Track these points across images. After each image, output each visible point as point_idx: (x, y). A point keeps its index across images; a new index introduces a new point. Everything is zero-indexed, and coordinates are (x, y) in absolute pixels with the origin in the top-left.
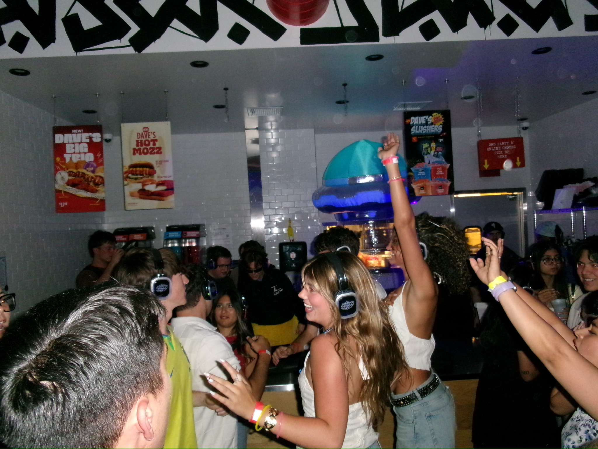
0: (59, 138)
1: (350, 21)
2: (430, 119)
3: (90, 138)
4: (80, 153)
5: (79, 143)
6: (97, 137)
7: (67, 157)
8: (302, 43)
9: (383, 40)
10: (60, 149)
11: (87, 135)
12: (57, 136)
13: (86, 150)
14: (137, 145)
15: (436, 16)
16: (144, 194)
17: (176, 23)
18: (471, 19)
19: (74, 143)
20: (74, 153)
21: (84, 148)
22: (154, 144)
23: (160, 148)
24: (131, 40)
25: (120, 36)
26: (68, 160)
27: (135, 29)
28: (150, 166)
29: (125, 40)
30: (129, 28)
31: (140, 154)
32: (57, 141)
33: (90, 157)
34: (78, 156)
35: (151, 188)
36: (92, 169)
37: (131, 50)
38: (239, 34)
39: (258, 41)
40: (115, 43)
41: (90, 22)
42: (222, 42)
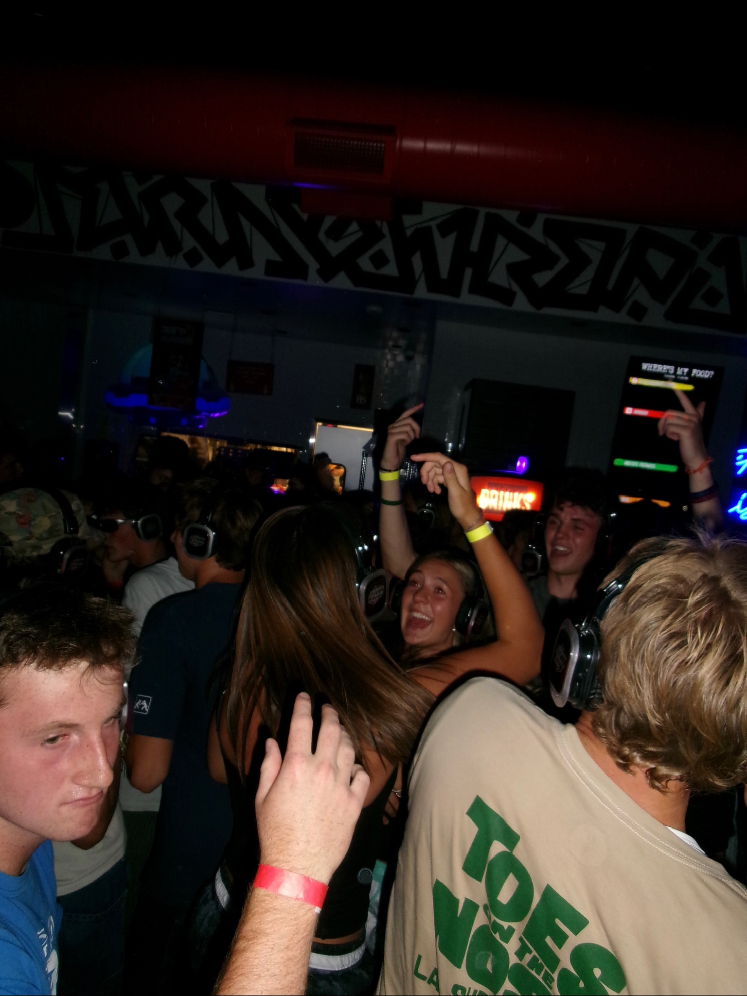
1: (48, 229)
2: (183, 330)
9: (78, 253)
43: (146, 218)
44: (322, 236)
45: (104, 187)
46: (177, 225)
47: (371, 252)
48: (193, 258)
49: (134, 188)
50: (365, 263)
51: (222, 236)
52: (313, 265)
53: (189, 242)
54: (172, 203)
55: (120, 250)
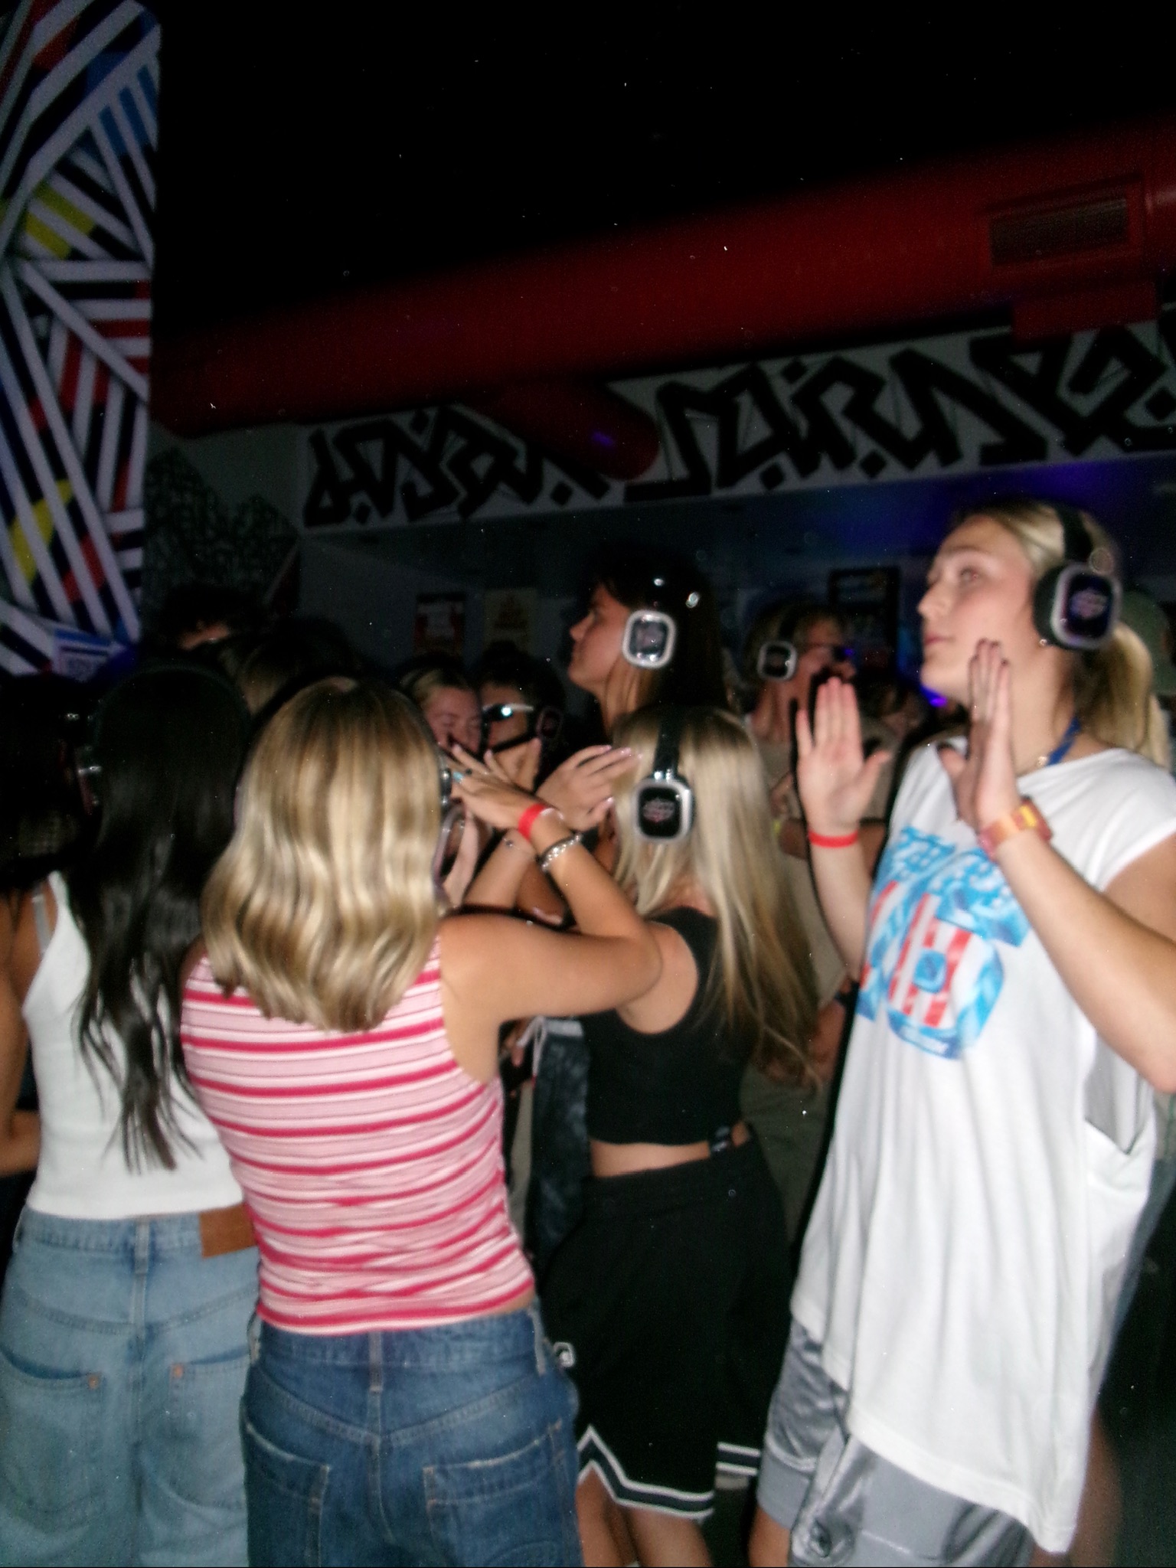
0: (423, 609)
1: (680, 471)
2: (869, 581)
3: (453, 609)
4: (441, 627)
5: (441, 615)
6: (459, 608)
7: (428, 631)
8: (627, 501)
9: (718, 493)
10: (422, 622)
11: (450, 605)
12: (421, 606)
13: (448, 623)
14: (500, 618)
15: (783, 461)
17: (503, 487)
18: (826, 463)
19: (436, 615)
20: (436, 626)
21: (446, 620)
22: (518, 617)
23: (524, 622)
24: (458, 507)
25: (449, 503)
26: (428, 635)
27: (463, 493)
29: (454, 507)
30: (456, 494)
31: (502, 629)
32: (421, 613)
33: (449, 632)
34: (439, 630)
37: (456, 518)
38: (561, 494)
39: (581, 500)
40: (444, 510)
41: (424, 489)
42: (545, 504)
43: (803, 425)
44: (1063, 392)
45: (745, 401)
46: (846, 427)
47: (1148, 395)
48: (873, 465)
49: (784, 392)
50: (1139, 415)
51: (910, 426)
52: (1053, 436)
53: (864, 445)
54: (837, 398)
55: (773, 477)
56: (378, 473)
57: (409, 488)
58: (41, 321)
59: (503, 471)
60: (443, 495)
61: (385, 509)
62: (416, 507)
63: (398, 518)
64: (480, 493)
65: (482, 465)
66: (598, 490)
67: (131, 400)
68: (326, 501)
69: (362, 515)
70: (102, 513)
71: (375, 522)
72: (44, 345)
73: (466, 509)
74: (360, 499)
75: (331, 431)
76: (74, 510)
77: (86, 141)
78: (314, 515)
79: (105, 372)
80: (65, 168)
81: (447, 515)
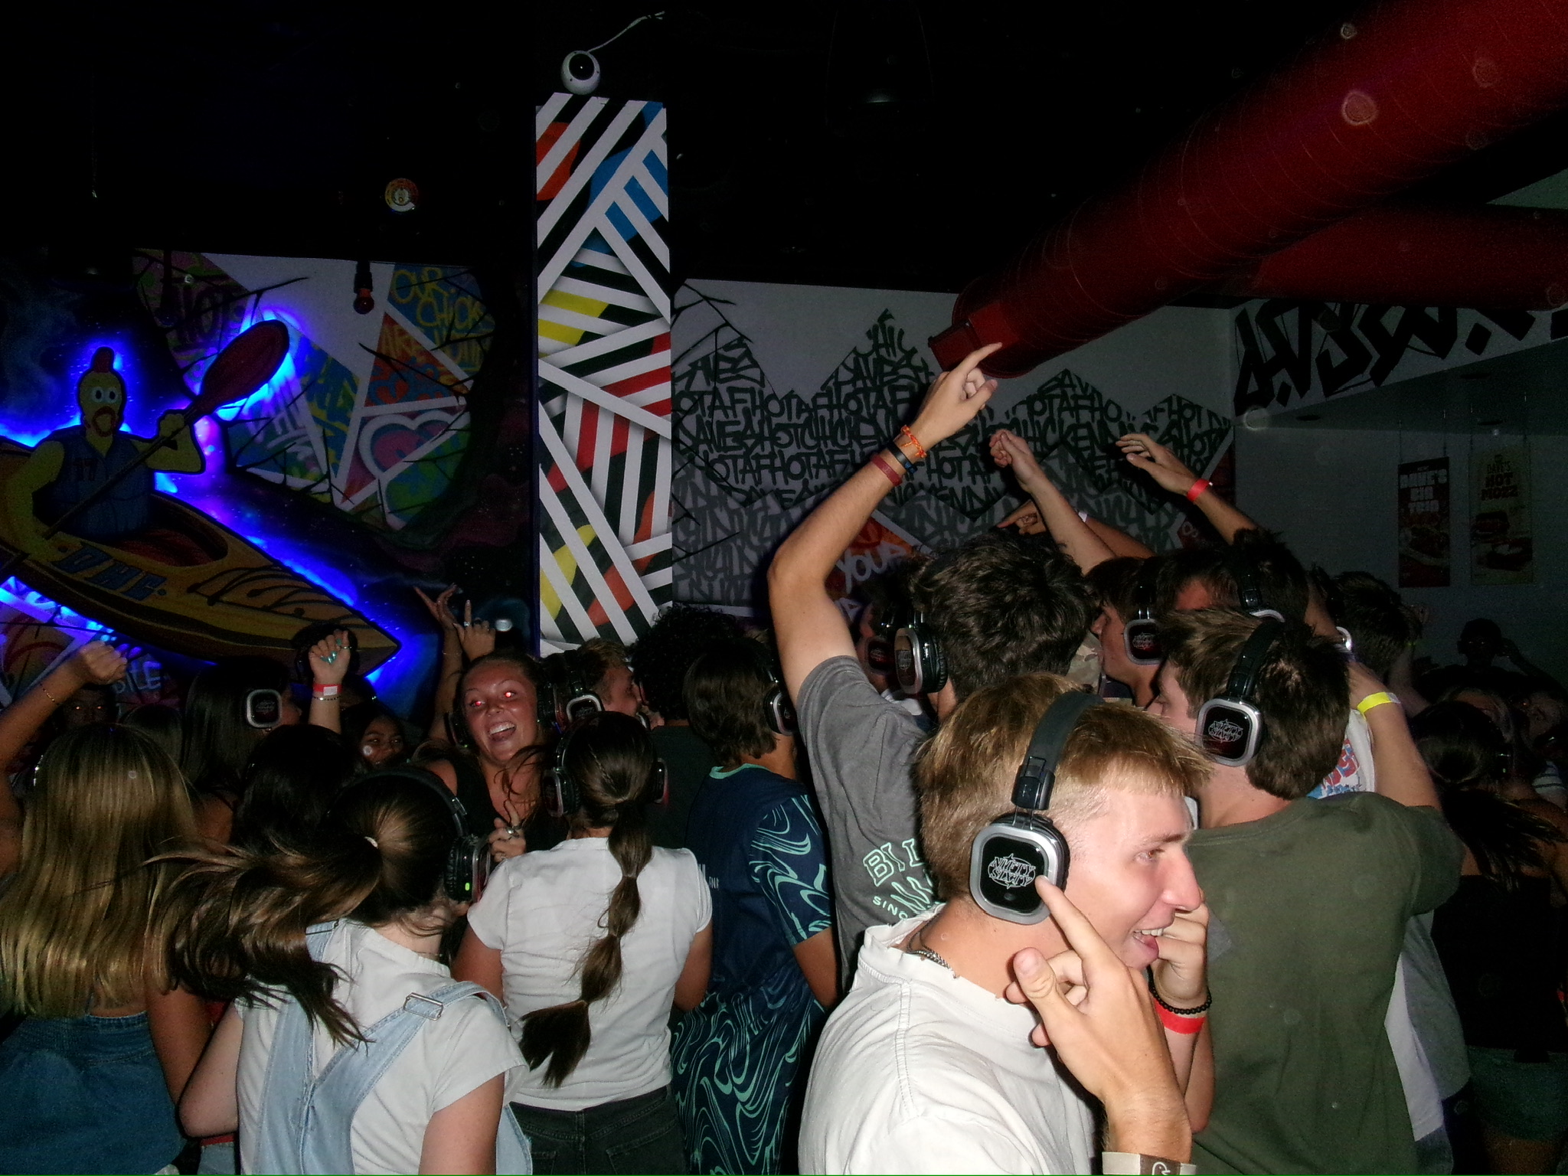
0: (1406, 481)
3: (1436, 477)
4: (1425, 501)
5: (1425, 487)
7: (1411, 506)
8: (1553, 338)
10: (1405, 496)
11: (1431, 473)
12: (1404, 477)
13: (1431, 496)
14: (1487, 485)
16: (1494, 561)
17: (1415, 341)
19: (1418, 487)
20: (1419, 501)
21: (1429, 492)
22: (1508, 482)
23: (1515, 488)
24: (1371, 373)
25: (1361, 371)
26: (1412, 511)
27: (1376, 356)
28: (1501, 515)
29: (1367, 374)
30: (1370, 357)
31: (1491, 498)
32: (1403, 486)
33: (1434, 506)
34: (1422, 504)
35: (1504, 550)
36: (1436, 524)
37: (1371, 385)
38: (1478, 339)
39: (1502, 343)
40: (1359, 378)
41: (1338, 357)
42: (1460, 356)
56: (1295, 347)
57: (1324, 358)
58: (555, 403)
59: (1413, 323)
60: (1357, 360)
61: (1303, 387)
62: (1333, 379)
63: (1316, 392)
64: (1392, 350)
65: (1392, 319)
66: (1519, 326)
67: (651, 441)
68: (1253, 386)
69: (1284, 398)
70: (624, 545)
71: (1295, 401)
72: (559, 422)
73: (1379, 375)
74: (1281, 377)
75: (1254, 307)
76: (596, 549)
77: (595, 240)
78: (1243, 402)
79: (622, 424)
80: (574, 271)
81: (1361, 384)
